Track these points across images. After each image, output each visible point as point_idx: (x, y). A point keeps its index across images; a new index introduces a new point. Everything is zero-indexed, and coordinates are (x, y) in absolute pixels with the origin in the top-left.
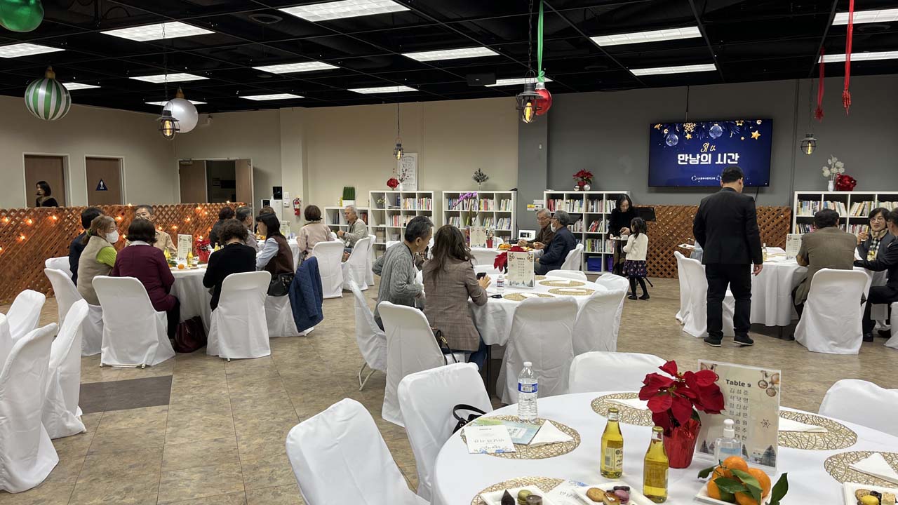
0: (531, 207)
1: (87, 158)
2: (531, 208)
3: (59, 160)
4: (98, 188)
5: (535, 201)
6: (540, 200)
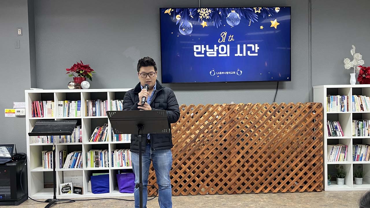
0: (10, 112)
5: (15, 103)
6: (21, 103)
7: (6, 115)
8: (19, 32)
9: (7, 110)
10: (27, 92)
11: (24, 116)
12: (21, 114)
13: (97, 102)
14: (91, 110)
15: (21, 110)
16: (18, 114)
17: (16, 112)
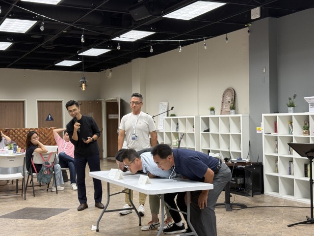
1: (38, 102)
2: (259, 130)
3: (22, 104)
4: (47, 119)
7: (258, 132)
8: (264, 71)
9: (258, 128)
10: (263, 115)
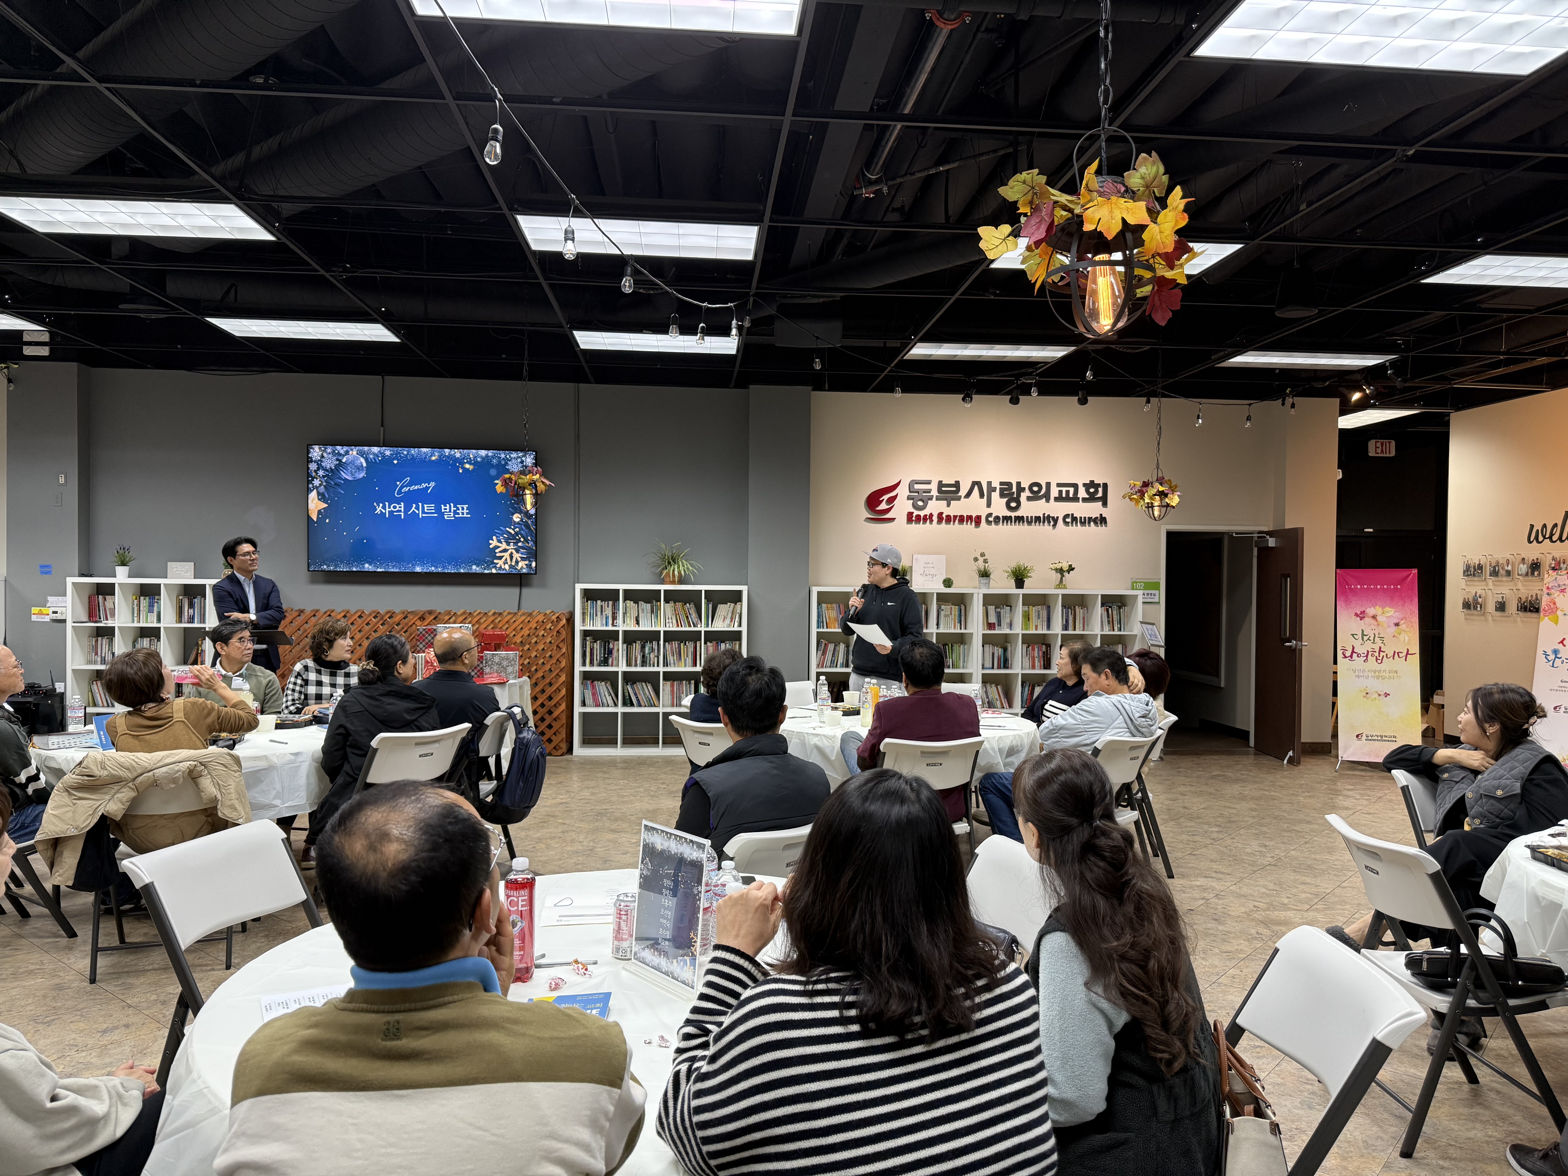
0: (40, 613)
2: (40, 615)
5: (50, 599)
6: (61, 598)
7: (34, 618)
8: (62, 480)
10: (70, 580)
11: (64, 621)
12: (58, 616)
13: (196, 600)
14: (186, 614)
15: (59, 610)
16: (55, 616)
17: (50, 613)
